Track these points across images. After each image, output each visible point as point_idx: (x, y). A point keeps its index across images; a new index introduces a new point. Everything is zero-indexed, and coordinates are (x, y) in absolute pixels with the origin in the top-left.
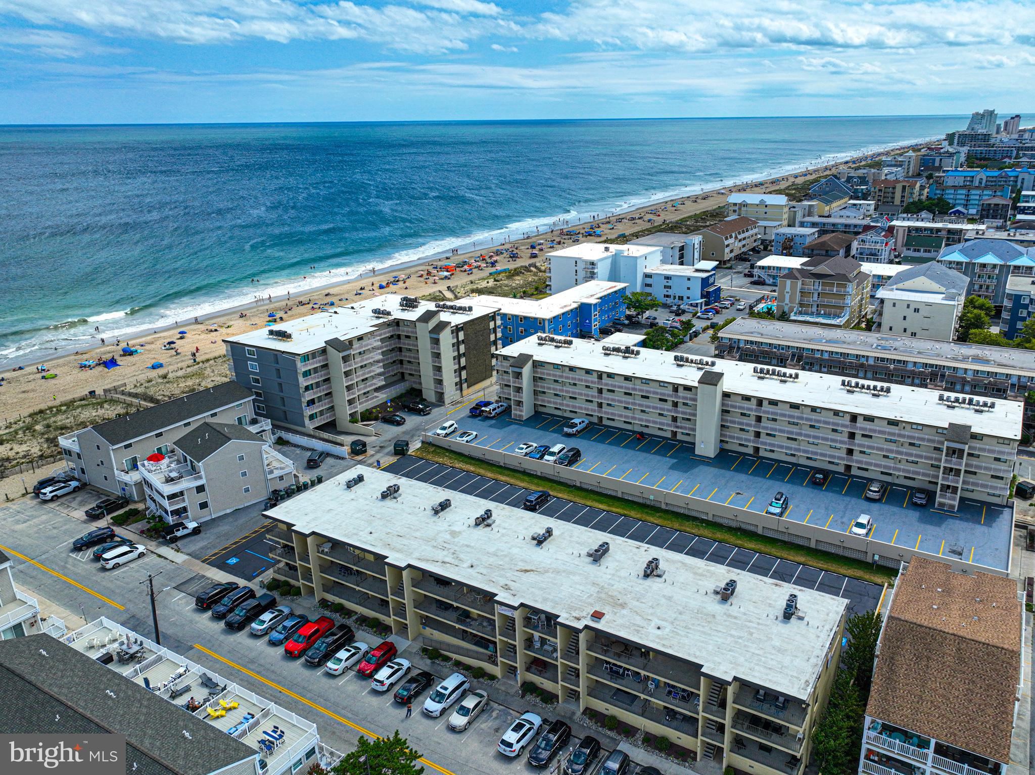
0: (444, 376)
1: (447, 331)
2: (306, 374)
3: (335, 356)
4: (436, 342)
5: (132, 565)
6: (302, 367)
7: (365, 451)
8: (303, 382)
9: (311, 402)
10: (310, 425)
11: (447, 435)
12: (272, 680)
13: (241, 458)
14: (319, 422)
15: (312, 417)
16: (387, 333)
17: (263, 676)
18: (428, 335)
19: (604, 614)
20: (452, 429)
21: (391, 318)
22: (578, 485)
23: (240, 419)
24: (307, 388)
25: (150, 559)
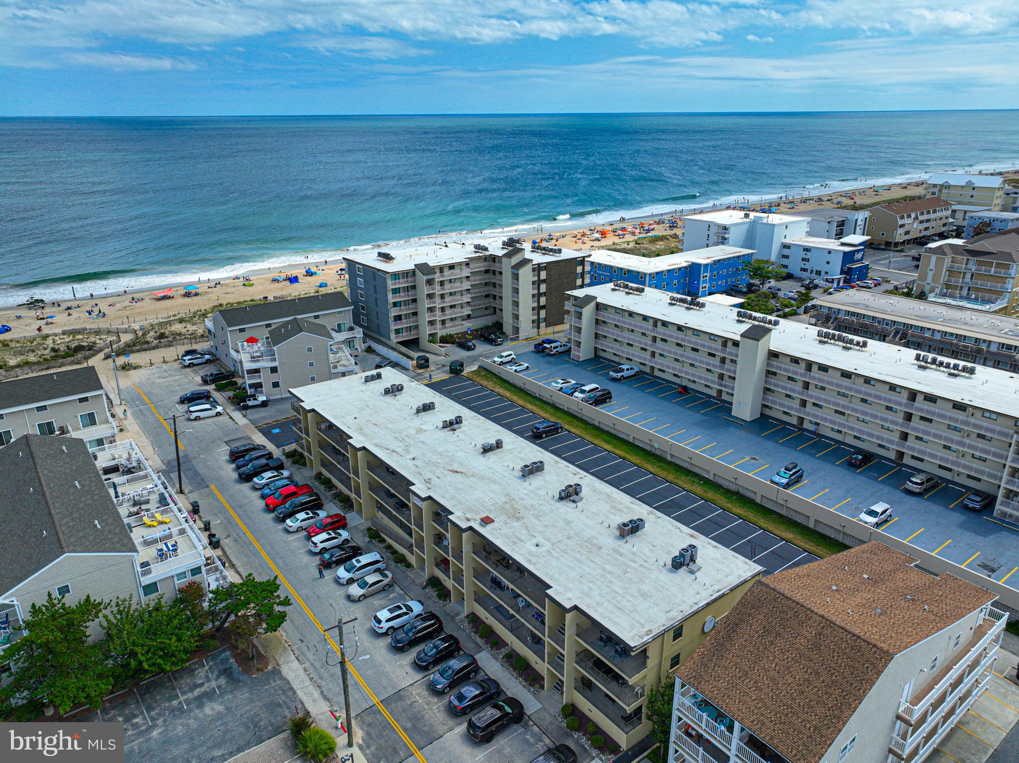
0: (520, 311)
1: (528, 268)
2: (395, 291)
3: (422, 278)
4: (516, 277)
5: (208, 420)
6: (391, 284)
7: (428, 367)
8: (391, 299)
9: (398, 318)
10: (394, 339)
11: (502, 363)
12: (245, 524)
13: (310, 350)
14: (405, 337)
15: (397, 332)
16: (480, 267)
17: (241, 519)
18: (510, 270)
19: (493, 521)
20: (509, 359)
21: (487, 253)
22: (597, 424)
23: (339, 325)
24: (395, 304)
25: (224, 419)
